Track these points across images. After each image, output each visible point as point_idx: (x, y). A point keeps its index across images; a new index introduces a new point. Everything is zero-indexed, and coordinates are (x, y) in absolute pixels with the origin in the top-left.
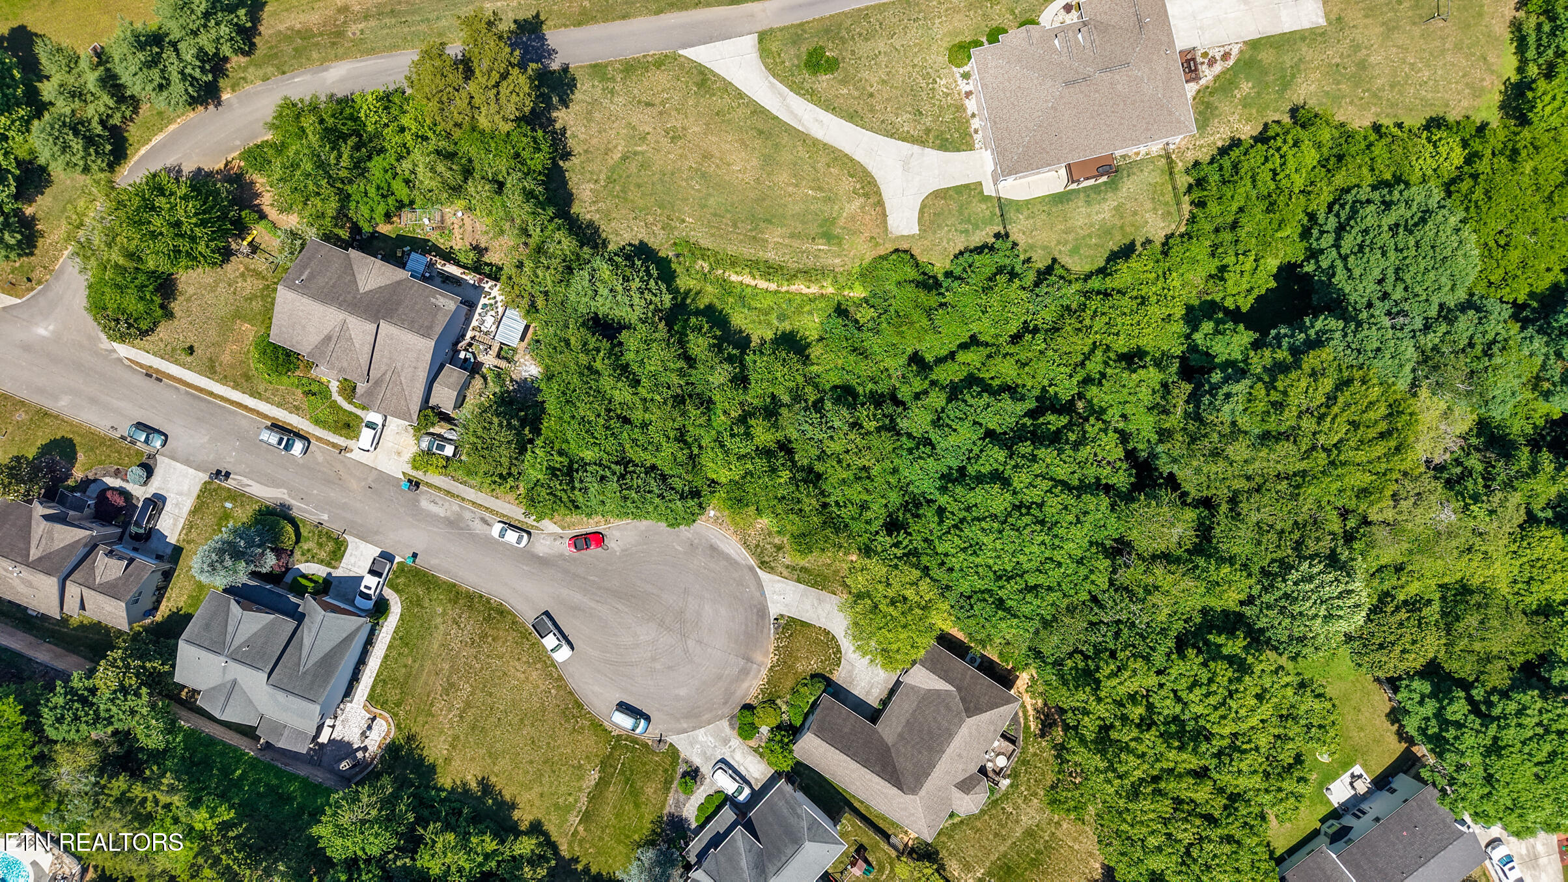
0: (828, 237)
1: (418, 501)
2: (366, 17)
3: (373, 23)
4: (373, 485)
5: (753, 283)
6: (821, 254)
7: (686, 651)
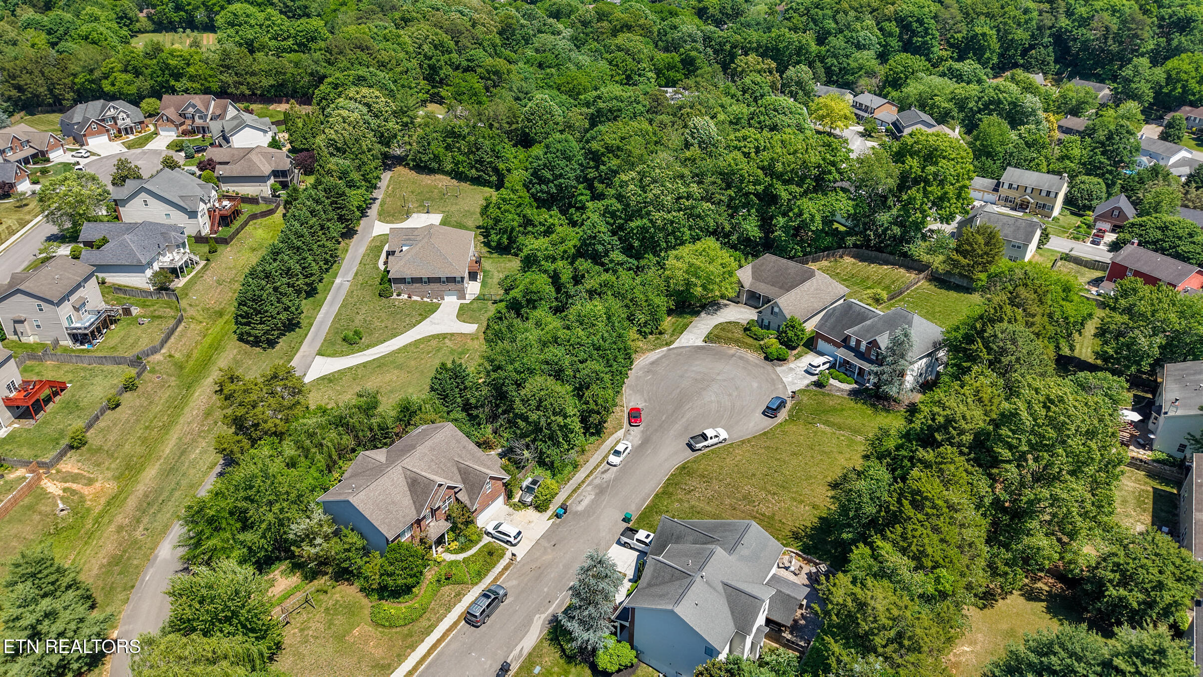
1: (576, 512)
4: (553, 543)
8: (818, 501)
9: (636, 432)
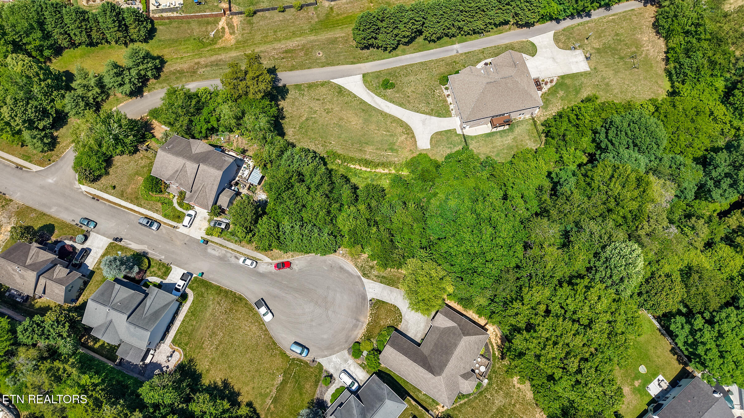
0: (392, 150)
1: (206, 249)
2: (206, 66)
3: (208, 69)
4: (187, 243)
5: (360, 168)
6: (389, 156)
7: (327, 316)
8: (212, 372)
9: (272, 269)
